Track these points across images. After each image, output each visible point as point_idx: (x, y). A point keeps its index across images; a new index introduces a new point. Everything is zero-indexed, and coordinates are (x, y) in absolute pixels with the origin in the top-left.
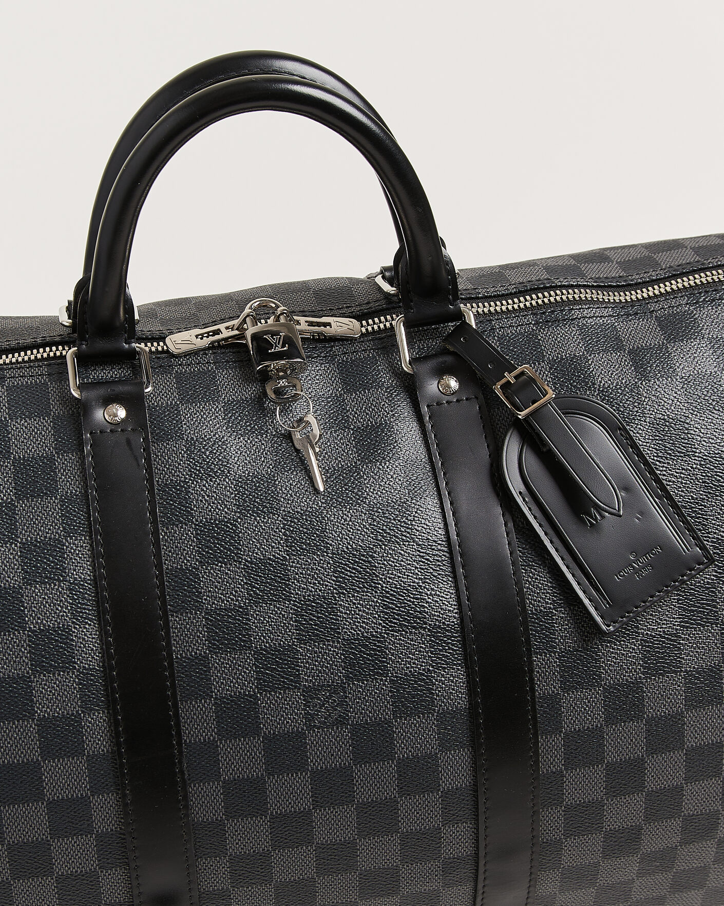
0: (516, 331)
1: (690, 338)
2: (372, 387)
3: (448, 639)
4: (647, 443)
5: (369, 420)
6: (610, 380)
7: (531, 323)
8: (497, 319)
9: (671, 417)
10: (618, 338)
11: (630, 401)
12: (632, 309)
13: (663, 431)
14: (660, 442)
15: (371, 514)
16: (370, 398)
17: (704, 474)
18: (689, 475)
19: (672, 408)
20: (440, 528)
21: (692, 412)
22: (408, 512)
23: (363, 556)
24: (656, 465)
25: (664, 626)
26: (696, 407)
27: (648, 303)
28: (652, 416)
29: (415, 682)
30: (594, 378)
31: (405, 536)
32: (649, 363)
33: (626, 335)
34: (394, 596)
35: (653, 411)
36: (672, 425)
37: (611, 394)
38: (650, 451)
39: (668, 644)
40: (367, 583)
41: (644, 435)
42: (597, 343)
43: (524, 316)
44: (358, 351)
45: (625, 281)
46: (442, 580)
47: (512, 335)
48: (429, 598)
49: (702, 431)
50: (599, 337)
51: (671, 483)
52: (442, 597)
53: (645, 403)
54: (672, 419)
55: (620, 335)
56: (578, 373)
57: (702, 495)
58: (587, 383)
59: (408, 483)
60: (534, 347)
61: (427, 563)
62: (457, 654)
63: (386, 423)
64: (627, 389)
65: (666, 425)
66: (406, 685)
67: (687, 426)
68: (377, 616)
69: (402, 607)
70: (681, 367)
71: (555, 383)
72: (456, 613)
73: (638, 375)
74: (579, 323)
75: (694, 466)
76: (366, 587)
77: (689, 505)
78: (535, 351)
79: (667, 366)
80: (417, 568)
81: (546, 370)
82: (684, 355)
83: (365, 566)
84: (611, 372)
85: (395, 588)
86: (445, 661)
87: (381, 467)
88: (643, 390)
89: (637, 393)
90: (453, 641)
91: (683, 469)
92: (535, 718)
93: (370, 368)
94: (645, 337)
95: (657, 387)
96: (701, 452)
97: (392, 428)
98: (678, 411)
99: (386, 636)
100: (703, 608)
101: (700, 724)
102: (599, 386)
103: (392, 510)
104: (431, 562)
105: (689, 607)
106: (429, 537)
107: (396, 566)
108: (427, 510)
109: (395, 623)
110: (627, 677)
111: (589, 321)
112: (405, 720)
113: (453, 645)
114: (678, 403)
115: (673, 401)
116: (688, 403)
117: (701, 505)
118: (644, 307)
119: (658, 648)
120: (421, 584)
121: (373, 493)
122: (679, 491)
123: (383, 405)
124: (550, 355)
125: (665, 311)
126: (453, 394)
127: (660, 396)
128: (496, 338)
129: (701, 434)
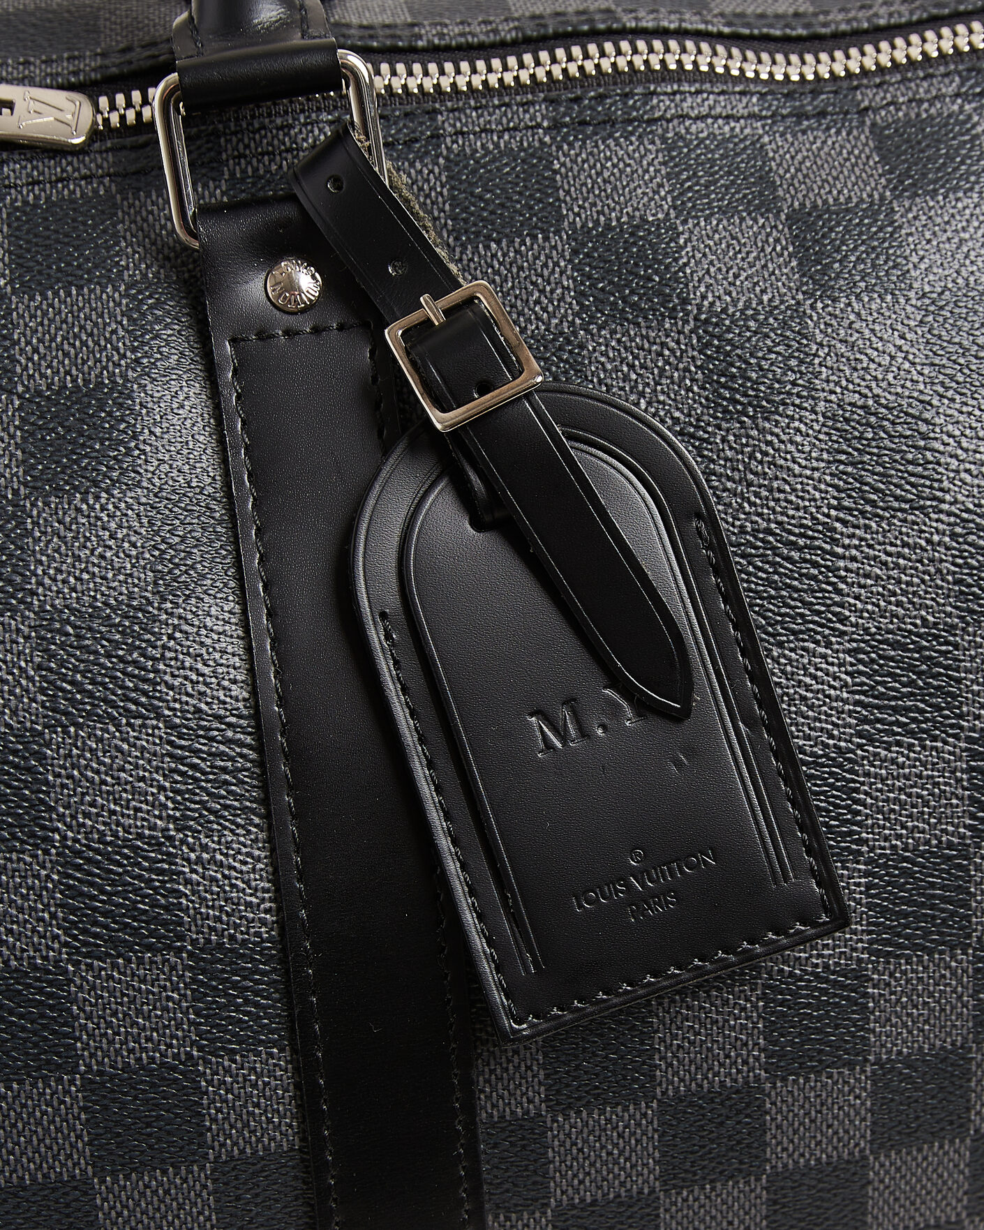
0: (497, 145)
1: (956, 189)
2: (89, 281)
3: (244, 978)
4: (813, 469)
5: (68, 373)
6: (729, 294)
7: (539, 126)
8: (453, 110)
9: (883, 401)
10: (765, 179)
11: (778, 353)
12: (813, 99)
13: (860, 438)
14: (850, 469)
15: (43, 638)
16: (80, 310)
17: (960, 561)
18: (920, 561)
19: (890, 376)
20: (234, 682)
21: (941, 390)
22: (148, 636)
23: (15, 752)
24: (834, 530)
25: (826, 952)
26: (952, 378)
27: (856, 88)
28: (833, 397)
29: (153, 1085)
30: (687, 285)
31: (136, 703)
32: (838, 250)
33: (787, 171)
34: (97, 864)
35: (837, 384)
36: (886, 423)
37: (729, 330)
38: (821, 491)
39: (835, 995)
40: (21, 827)
41: (807, 449)
42: (707, 187)
43: (523, 105)
44: (68, 179)
45: (807, 26)
46: (233, 823)
47: (484, 156)
48: (193, 871)
49: (965, 445)
50: (716, 173)
51: (869, 582)
52: (231, 868)
53: (817, 361)
54: (886, 407)
55: (771, 170)
56: (646, 268)
57: (950, 615)
58: (666, 299)
59: (157, 553)
60: (539, 190)
61: (192, 777)
62: (267, 1016)
63: (115, 382)
64: (771, 320)
65: (869, 424)
66: (125, 1094)
67: (923, 428)
68: (46, 915)
69: (116, 894)
70: (923, 266)
71: (583, 294)
72: (267, 911)
73: (807, 284)
74: (666, 130)
75: (936, 538)
76: (18, 839)
77: (913, 642)
78: (540, 201)
79: (886, 262)
80: (164, 789)
81: (563, 256)
82: (934, 234)
83: (18, 780)
84: (735, 270)
85: (99, 842)
86: (235, 1035)
87: (84, 507)
88: (816, 325)
89: (799, 333)
90: (257, 982)
91: (905, 545)
92: (475, 1176)
93: (94, 227)
94: (836, 178)
95: (852, 317)
96: (956, 502)
97: (130, 397)
98: (903, 386)
99: (71, 968)
100: (933, 907)
101: (907, 1183)
102: (699, 307)
103: (103, 629)
104: (204, 773)
105: (894, 904)
106: (203, 706)
107: (104, 782)
108: (203, 632)
109: (96, 936)
110: (724, 1076)
111: (693, 129)
112: (127, 1178)
113: (257, 993)
114: (907, 365)
115: (892, 358)
116: (932, 364)
117: (947, 643)
118: (845, 96)
119: (808, 1005)
120: (172, 833)
121: (54, 580)
122: (890, 603)
123: (114, 332)
124: (578, 215)
125: (898, 110)
126: (303, 311)
127: (860, 342)
128: (441, 161)
129: (959, 452)
